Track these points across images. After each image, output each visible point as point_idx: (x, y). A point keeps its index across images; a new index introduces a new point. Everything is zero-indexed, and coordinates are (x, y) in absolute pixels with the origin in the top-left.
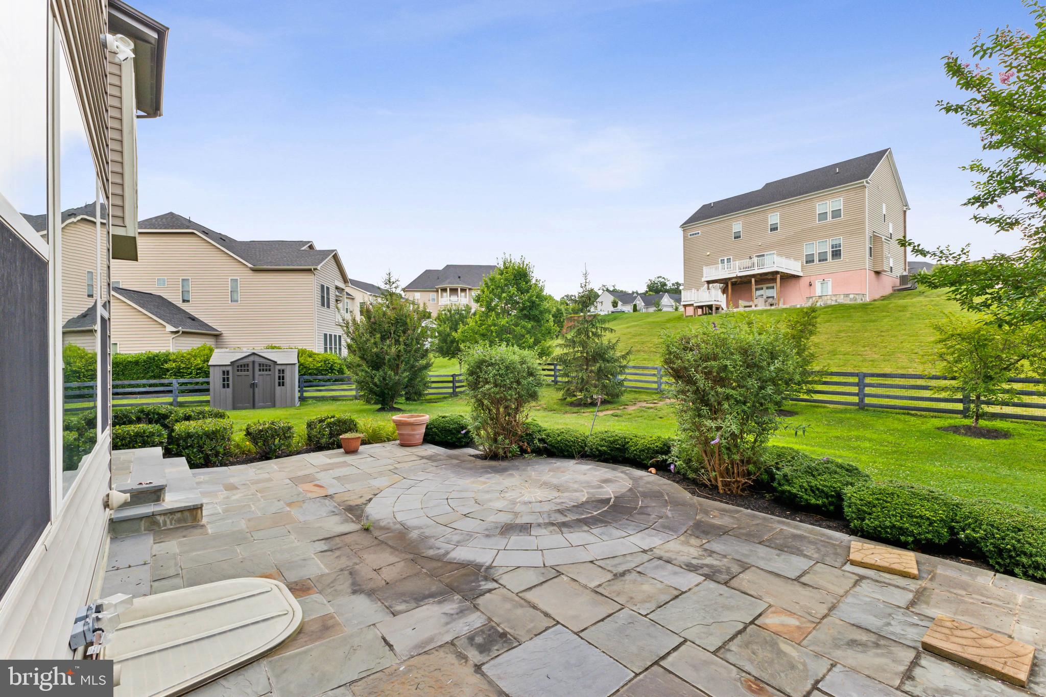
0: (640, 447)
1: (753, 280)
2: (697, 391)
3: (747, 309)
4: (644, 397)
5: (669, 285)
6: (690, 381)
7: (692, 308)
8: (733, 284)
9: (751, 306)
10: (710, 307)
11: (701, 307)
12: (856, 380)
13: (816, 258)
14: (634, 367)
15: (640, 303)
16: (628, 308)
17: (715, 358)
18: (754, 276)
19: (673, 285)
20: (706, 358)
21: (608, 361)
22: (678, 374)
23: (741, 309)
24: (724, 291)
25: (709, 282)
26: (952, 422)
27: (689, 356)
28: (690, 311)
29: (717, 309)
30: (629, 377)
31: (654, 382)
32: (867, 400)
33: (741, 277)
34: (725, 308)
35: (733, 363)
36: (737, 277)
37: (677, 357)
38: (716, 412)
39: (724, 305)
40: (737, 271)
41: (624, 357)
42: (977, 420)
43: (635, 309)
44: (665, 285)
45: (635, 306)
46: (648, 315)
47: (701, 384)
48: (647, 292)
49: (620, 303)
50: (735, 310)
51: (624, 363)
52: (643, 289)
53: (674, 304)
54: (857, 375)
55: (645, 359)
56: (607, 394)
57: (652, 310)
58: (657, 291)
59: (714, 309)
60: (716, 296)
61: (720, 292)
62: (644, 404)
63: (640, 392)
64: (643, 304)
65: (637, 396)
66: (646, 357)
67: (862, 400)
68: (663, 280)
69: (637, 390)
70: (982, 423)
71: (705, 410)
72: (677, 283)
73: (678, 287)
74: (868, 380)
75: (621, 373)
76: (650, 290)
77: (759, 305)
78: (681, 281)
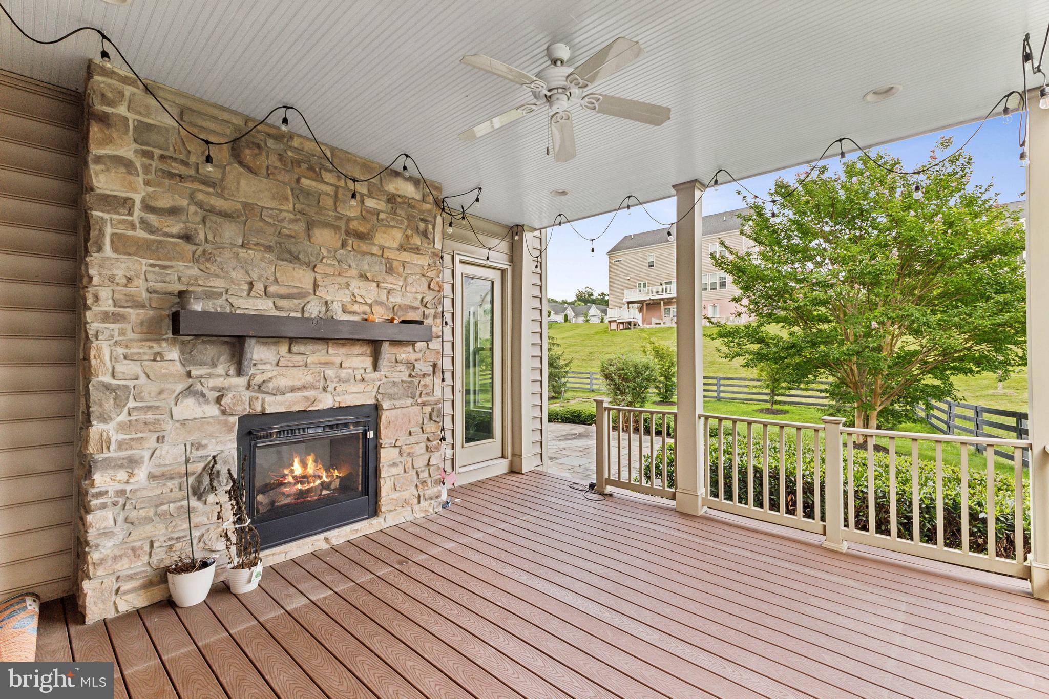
0: (587, 414)
1: (662, 303)
2: (615, 384)
3: (658, 326)
4: (580, 394)
5: (595, 295)
6: (612, 380)
7: (615, 323)
8: (647, 304)
9: (660, 324)
10: (630, 323)
11: (623, 323)
12: (715, 381)
13: (709, 287)
14: (573, 372)
15: (570, 312)
16: (560, 318)
17: (623, 369)
18: (662, 299)
19: (599, 295)
20: (619, 369)
21: (556, 368)
22: (607, 377)
23: (653, 326)
24: (641, 310)
25: (629, 303)
26: (763, 407)
27: (612, 368)
28: (614, 326)
29: (635, 325)
30: (570, 380)
31: (587, 384)
32: (722, 395)
33: (653, 300)
34: (641, 324)
35: (630, 371)
36: (650, 300)
37: (607, 369)
38: (622, 394)
39: (640, 322)
40: (651, 294)
41: (567, 365)
42: (772, 404)
43: (566, 320)
44: (592, 295)
45: (566, 315)
46: (578, 326)
47: (617, 381)
48: (575, 301)
49: (552, 313)
50: (648, 326)
51: (567, 369)
52: (572, 298)
53: (600, 315)
54: (715, 378)
55: (578, 366)
56: (554, 392)
57: (581, 320)
58: (586, 301)
59: (632, 325)
60: (634, 315)
61: (637, 311)
62: (581, 399)
63: (577, 391)
64: (573, 314)
65: (575, 394)
66: (580, 364)
67: (718, 395)
68: (590, 290)
69: (574, 390)
70: (776, 407)
71: (618, 392)
72: (603, 294)
73: (603, 298)
74: (722, 382)
75: (564, 377)
76: (579, 300)
77: (667, 322)
78: (607, 292)
